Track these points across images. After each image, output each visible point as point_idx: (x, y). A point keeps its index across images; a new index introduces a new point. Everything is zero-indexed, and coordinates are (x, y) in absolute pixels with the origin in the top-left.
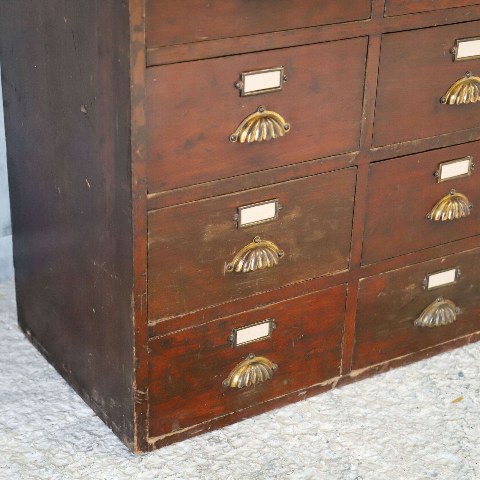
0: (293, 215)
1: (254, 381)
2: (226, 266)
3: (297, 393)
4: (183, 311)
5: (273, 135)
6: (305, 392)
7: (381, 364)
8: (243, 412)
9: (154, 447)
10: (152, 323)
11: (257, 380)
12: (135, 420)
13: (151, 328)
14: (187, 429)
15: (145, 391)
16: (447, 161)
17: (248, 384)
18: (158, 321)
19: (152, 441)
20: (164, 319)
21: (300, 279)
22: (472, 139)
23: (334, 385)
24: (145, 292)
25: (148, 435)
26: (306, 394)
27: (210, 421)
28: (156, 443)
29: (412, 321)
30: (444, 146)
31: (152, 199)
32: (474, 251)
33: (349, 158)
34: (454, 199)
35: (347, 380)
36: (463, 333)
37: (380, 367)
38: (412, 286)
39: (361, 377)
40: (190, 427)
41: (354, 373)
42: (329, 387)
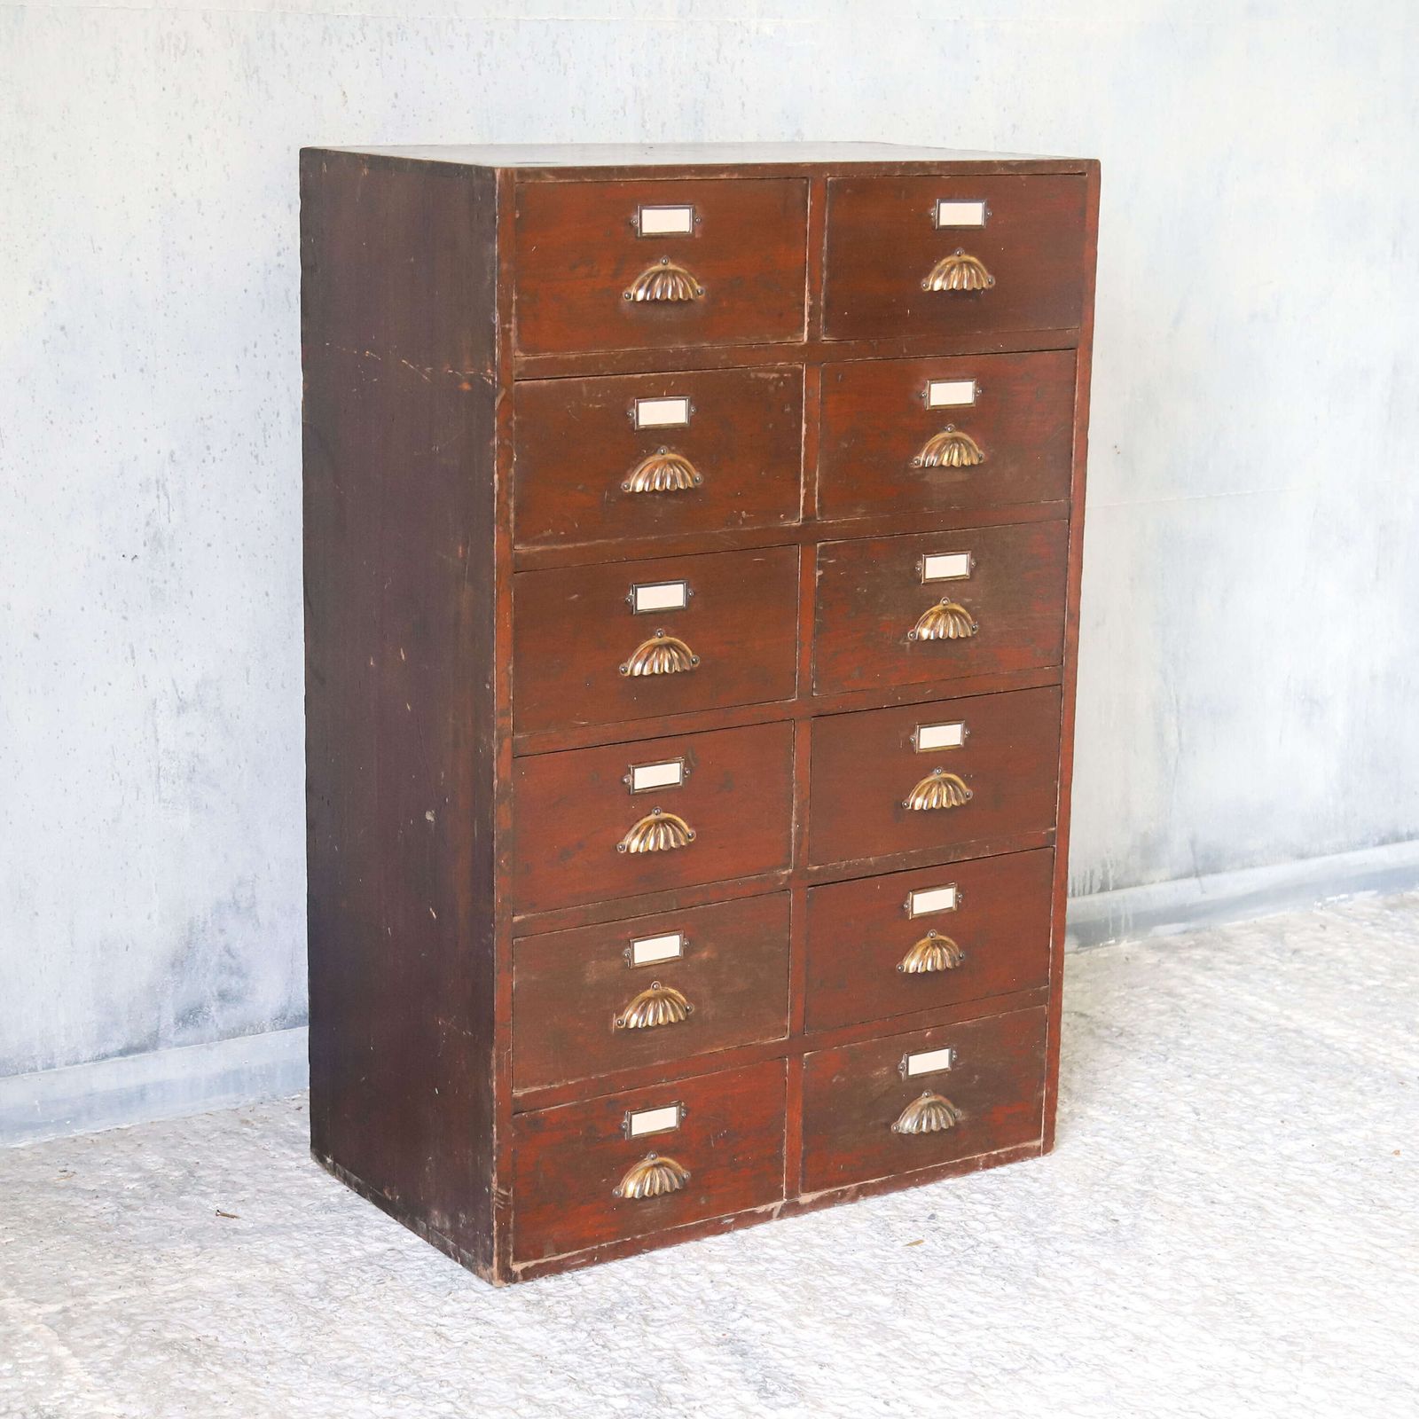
0: (705, 955)
1: (657, 1191)
2: (615, 1021)
3: (720, 1220)
4: (559, 1080)
5: (673, 844)
6: (732, 1220)
7: (845, 1187)
8: (642, 1240)
9: (520, 1277)
10: (518, 1093)
11: (661, 1188)
12: (495, 1233)
13: (516, 1100)
14: (565, 1255)
15: (508, 1190)
16: (920, 889)
17: (649, 1193)
18: (527, 1091)
19: (517, 1268)
20: (535, 1089)
21: (717, 1047)
22: (954, 858)
23: (775, 1213)
24: (509, 1048)
25: (511, 1258)
26: (733, 1222)
27: (596, 1247)
28: (523, 1271)
29: (888, 1126)
30: (914, 867)
31: (519, 922)
32: (974, 1023)
33: (778, 879)
34: (937, 944)
35: (794, 1209)
36: (971, 1151)
37: (844, 1193)
38: (885, 1070)
39: (816, 1205)
40: (570, 1254)
41: (805, 1198)
42: (767, 1216)
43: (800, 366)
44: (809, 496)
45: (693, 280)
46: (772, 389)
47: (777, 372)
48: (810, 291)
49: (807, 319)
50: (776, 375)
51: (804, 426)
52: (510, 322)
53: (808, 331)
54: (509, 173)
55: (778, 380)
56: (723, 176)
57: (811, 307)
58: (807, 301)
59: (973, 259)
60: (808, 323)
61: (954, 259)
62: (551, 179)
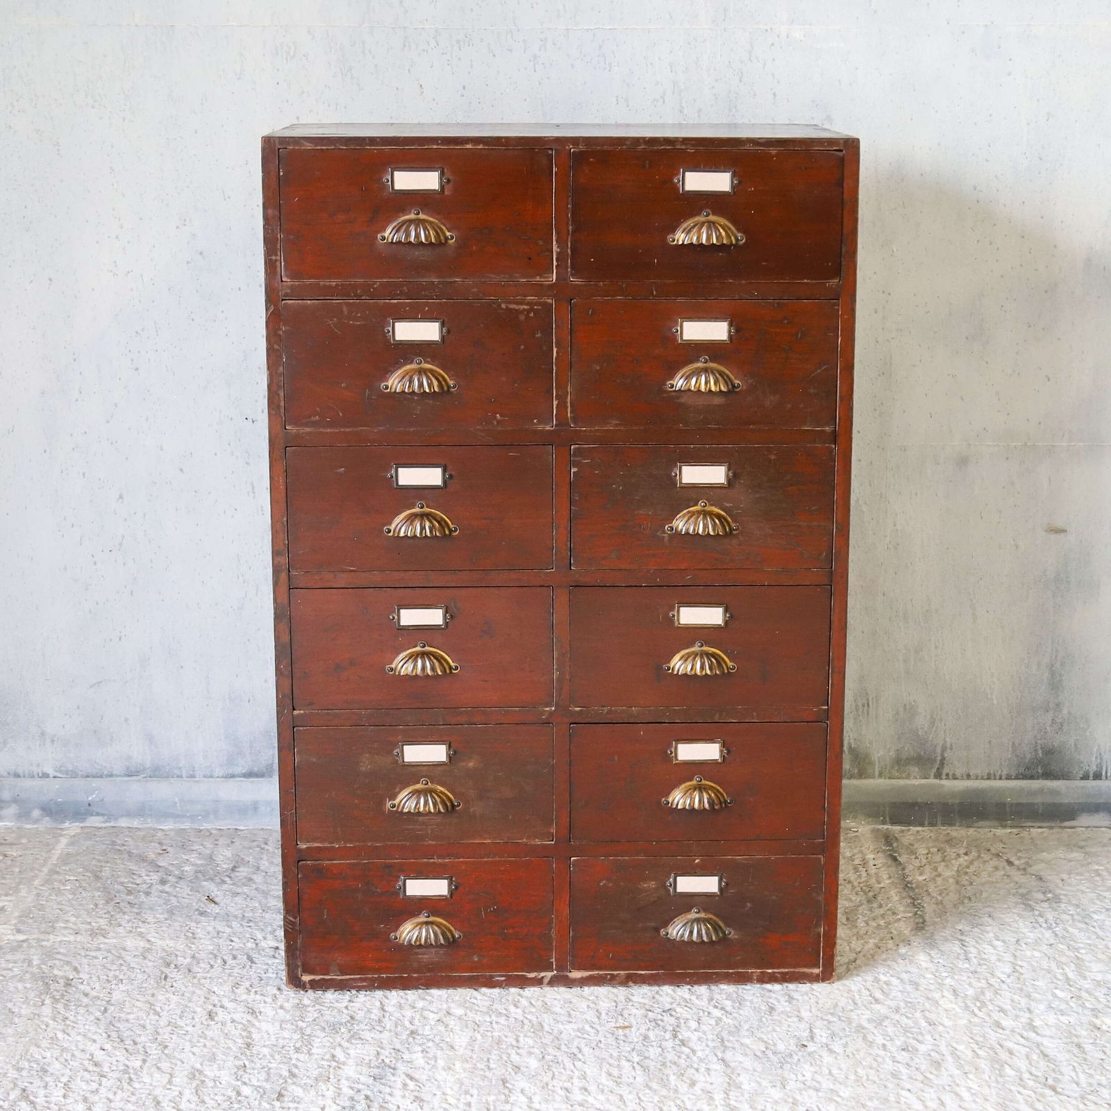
0: (471, 764)
1: (423, 941)
2: (389, 804)
3: (492, 977)
4: (338, 841)
6: (503, 979)
7: (615, 973)
8: (418, 979)
9: (308, 986)
10: (303, 846)
11: (426, 940)
13: (300, 850)
14: (348, 977)
15: (295, 918)
16: (685, 740)
17: (415, 942)
18: (309, 845)
19: (306, 978)
20: (316, 845)
21: (485, 839)
22: (719, 719)
23: (546, 981)
24: (292, 810)
25: (300, 970)
26: (504, 980)
27: (376, 976)
28: (310, 981)
29: (657, 930)
30: (677, 721)
31: (298, 715)
32: (745, 859)
33: (543, 713)
34: (700, 788)
35: (561, 980)
36: (745, 965)
37: (613, 977)
38: (653, 884)
39: (583, 982)
40: (352, 977)
41: (576, 975)
42: (539, 982)
43: (550, 301)
44: (562, 405)
45: (444, 228)
46: (522, 317)
47: (527, 304)
48: (557, 241)
49: (555, 263)
50: (526, 307)
51: (555, 350)
52: (276, 255)
53: (556, 273)
54: (272, 141)
55: (529, 311)
56: (469, 146)
57: (558, 254)
58: (555, 248)
59: (723, 221)
60: (556, 266)
61: (701, 219)
62: (309, 146)
